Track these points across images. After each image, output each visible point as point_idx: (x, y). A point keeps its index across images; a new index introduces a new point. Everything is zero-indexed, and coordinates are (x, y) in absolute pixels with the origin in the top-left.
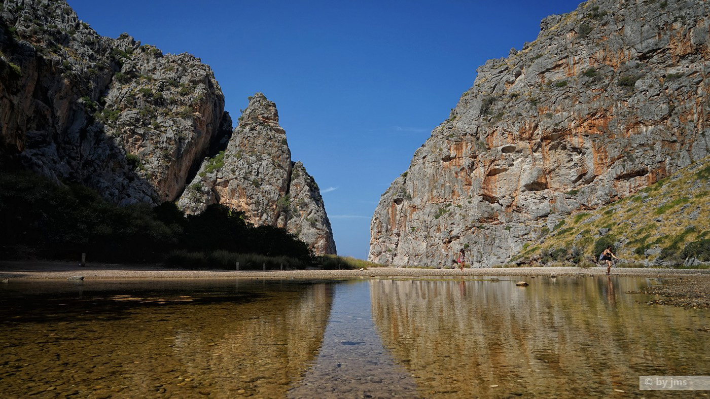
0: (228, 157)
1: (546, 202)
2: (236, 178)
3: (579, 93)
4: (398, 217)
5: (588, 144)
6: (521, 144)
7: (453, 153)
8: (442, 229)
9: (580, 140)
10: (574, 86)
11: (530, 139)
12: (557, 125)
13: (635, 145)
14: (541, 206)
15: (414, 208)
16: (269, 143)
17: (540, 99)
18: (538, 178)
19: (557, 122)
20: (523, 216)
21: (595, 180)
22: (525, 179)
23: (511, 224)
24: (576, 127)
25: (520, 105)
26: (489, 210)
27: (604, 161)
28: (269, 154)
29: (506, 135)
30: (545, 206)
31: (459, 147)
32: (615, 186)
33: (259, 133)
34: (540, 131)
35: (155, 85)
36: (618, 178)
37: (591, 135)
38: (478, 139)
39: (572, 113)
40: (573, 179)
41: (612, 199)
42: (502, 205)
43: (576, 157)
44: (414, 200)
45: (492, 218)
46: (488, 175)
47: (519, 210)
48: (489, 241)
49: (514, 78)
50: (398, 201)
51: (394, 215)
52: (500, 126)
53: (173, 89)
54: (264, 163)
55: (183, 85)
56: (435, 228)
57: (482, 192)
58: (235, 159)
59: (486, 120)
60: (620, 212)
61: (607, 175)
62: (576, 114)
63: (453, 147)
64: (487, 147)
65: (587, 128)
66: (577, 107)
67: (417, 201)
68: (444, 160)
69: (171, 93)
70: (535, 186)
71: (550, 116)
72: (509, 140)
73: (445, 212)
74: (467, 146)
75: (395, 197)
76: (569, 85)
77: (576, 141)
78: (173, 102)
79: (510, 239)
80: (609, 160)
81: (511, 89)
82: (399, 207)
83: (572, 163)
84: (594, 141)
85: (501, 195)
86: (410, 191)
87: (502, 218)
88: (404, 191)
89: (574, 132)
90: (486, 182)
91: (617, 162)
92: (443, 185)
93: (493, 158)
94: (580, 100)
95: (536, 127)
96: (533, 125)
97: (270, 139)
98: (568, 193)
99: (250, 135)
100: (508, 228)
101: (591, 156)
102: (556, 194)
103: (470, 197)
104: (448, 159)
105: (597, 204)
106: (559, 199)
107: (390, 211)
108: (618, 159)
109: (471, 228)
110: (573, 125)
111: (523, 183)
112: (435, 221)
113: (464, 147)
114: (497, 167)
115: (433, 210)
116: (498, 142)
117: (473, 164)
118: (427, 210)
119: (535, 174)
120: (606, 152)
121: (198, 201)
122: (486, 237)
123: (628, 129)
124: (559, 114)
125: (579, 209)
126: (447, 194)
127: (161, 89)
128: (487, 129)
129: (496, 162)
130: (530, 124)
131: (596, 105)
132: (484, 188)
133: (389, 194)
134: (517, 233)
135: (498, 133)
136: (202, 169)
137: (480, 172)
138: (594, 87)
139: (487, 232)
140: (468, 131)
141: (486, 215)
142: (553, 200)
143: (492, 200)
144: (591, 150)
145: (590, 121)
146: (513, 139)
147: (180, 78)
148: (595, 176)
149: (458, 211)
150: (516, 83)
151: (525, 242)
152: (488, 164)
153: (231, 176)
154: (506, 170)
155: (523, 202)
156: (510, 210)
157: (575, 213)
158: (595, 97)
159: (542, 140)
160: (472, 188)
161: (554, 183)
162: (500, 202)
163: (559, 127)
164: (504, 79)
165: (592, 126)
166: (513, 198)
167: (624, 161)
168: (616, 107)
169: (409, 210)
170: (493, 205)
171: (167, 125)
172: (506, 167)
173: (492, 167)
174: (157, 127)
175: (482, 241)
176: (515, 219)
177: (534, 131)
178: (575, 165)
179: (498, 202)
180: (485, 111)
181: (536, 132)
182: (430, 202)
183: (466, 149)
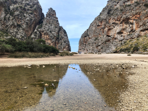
0: (43, 25)
1: (122, 37)
3: (133, 8)
4: (85, 41)
5: (134, 22)
6: (117, 22)
7: (100, 24)
8: (96, 43)
9: (132, 21)
10: (132, 6)
11: (120, 20)
12: (127, 17)
13: (146, 22)
15: (90, 38)
16: (54, 21)
17: (123, 10)
18: (121, 31)
20: (116, 40)
21: (135, 31)
22: (118, 31)
23: (113, 42)
24: (132, 17)
25: (118, 11)
26: (108, 39)
27: (138, 26)
28: (54, 24)
29: (114, 19)
32: (140, 33)
34: (122, 18)
35: (23, 5)
36: (141, 31)
37: (136, 19)
38: (106, 20)
39: (131, 13)
40: (130, 31)
41: (139, 36)
42: (111, 38)
43: (131, 26)
45: (109, 41)
46: (108, 30)
48: (107, 46)
49: (117, 4)
50: (85, 37)
52: (112, 17)
53: (28, 6)
56: (94, 43)
57: (106, 34)
59: (109, 15)
60: (141, 39)
61: (138, 30)
62: (132, 14)
63: (100, 22)
64: (108, 22)
65: (134, 18)
66: (133, 12)
67: (90, 36)
68: (97, 26)
70: (120, 33)
71: (125, 14)
72: (114, 21)
73: (97, 39)
74: (103, 22)
76: (131, 6)
79: (113, 46)
81: (116, 7)
84: (136, 21)
85: (111, 35)
86: (89, 34)
87: (111, 41)
88: (87, 34)
91: (141, 27)
92: (97, 32)
93: (110, 25)
94: (134, 10)
98: (128, 35)
101: (135, 25)
103: (104, 35)
105: (135, 38)
106: (126, 36)
107: (84, 39)
108: (142, 26)
109: (103, 43)
112: (95, 41)
115: (94, 39)
116: (112, 21)
117: (105, 27)
119: (120, 30)
120: (139, 24)
123: (145, 18)
124: (128, 14)
125: (130, 39)
126: (98, 35)
128: (109, 18)
130: (120, 17)
131: (137, 11)
132: (107, 33)
133: (84, 35)
134: (115, 44)
135: (111, 19)
136: (37, 28)
137: (106, 29)
138: (137, 6)
139: (107, 44)
140: (104, 18)
142: (124, 36)
143: (109, 36)
145: (135, 16)
147: (30, 3)
149: (100, 39)
151: (116, 47)
152: (108, 27)
153: (44, 30)
154: (113, 29)
155: (117, 37)
156: (113, 39)
158: (138, 9)
159: (123, 21)
160: (104, 33)
161: (125, 32)
164: (114, 4)
166: (114, 36)
167: (143, 26)
168: (143, 12)
169: (88, 39)
171: (27, 16)
173: (110, 28)
174: (24, 16)
178: (131, 28)
180: (108, 13)
182: (93, 37)
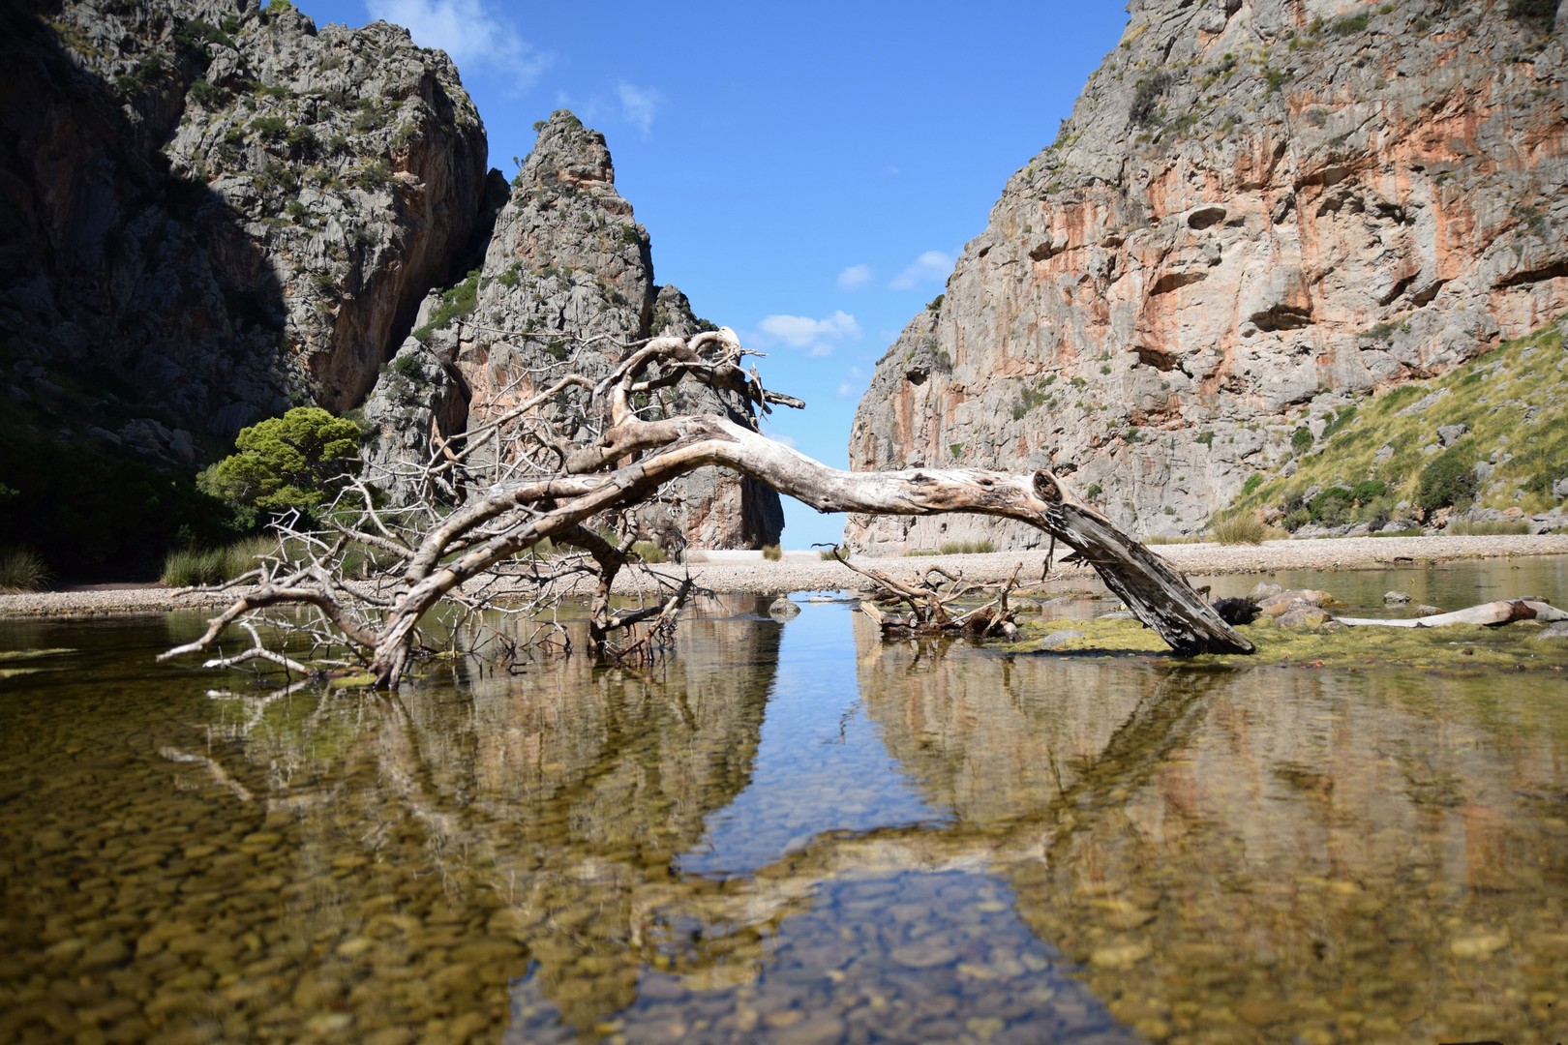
0: (487, 281)
1: (1308, 361)
2: (505, 339)
3: (1398, 47)
4: (918, 420)
5: (1422, 191)
6: (1241, 203)
7: (1058, 238)
8: (1032, 447)
9: (1402, 183)
10: (1386, 29)
11: (1264, 185)
12: (1338, 141)
13: (1550, 189)
14: (1295, 373)
15: (959, 392)
16: (589, 240)
17: (1291, 71)
18: (1286, 295)
19: (1336, 133)
20: (1245, 403)
21: (1440, 295)
22: (1257, 300)
23: (1215, 426)
24: (1390, 146)
25: (1239, 91)
26: (1156, 389)
27: (1466, 239)
28: (591, 271)
29: (1200, 179)
30: (1307, 373)
31: (1074, 219)
32: (1494, 309)
33: (563, 216)
34: (1290, 161)
35: (294, 108)
36: (1502, 285)
37: (1432, 165)
38: (1125, 193)
39: (1378, 107)
40: (1383, 293)
41: (1484, 346)
42: (1190, 376)
43: (1389, 231)
44: (957, 371)
45: (1162, 410)
46: (1153, 293)
47: (1235, 386)
48: (1156, 472)
49: (1222, 18)
50: (916, 377)
51: (909, 416)
52: (1186, 153)
53: (339, 115)
54: (578, 292)
55: (366, 105)
56: (1013, 444)
57: (1136, 341)
58: (503, 288)
59: (1146, 138)
60: (1501, 377)
61: (1470, 276)
62: (1390, 109)
63: (1059, 218)
64: (1148, 214)
65: (1419, 147)
66: (1394, 86)
67: (965, 375)
68: (1037, 256)
69: (335, 127)
70: (1276, 318)
71: (1318, 119)
72: (1209, 192)
73: (1040, 399)
74: (1095, 215)
75: (909, 368)
76: (1370, 27)
77: (1388, 187)
78: (341, 148)
79: (1211, 468)
80: (1478, 235)
81: (1214, 52)
82: (920, 391)
83: (1378, 250)
84: (1438, 183)
85: (1189, 347)
86: (947, 345)
87: (1190, 411)
88: (933, 346)
89: (1383, 160)
90: (1149, 311)
91: (1500, 241)
92: (1033, 327)
93: (1164, 245)
94: (1402, 66)
95: (1281, 150)
96: (1273, 146)
97: (591, 229)
98: (1366, 334)
99: (540, 221)
100: (1207, 439)
101: (1429, 227)
102: (1335, 337)
103: (1106, 356)
104: (1044, 252)
105: (1444, 362)
106: (1342, 353)
107: (898, 406)
108: (1503, 231)
109: (1107, 440)
110: (1381, 139)
111: (1247, 310)
112: (1014, 427)
113: (1088, 216)
114: (1177, 270)
115: (1008, 397)
116: (1180, 198)
117: (1112, 262)
118: (993, 397)
119: (1279, 284)
120: (1470, 213)
121: (411, 401)
122: (1147, 465)
123: (1532, 145)
124: (1343, 111)
125: (1395, 378)
126: (1045, 350)
127: (311, 116)
128: (1148, 166)
129: (1174, 257)
130: (1264, 145)
131: (1444, 78)
132: (1142, 330)
133: (894, 359)
134: (1230, 450)
135: (1177, 175)
136: (423, 319)
137: (1132, 285)
138: (1439, 28)
139: (1151, 450)
140: (1097, 172)
141: (1148, 404)
142: (1326, 357)
143: (1160, 360)
144: (1430, 209)
145: (1427, 127)
146: (1221, 190)
147: (358, 85)
148: (1439, 284)
149: (1073, 396)
150: (1228, 31)
151: (1250, 473)
152: (1151, 262)
153: (493, 332)
154: (1201, 276)
155: (1248, 365)
156: (1212, 387)
157: (1384, 390)
158: (1442, 57)
159: (1297, 189)
160: (1110, 330)
161: (1329, 307)
162: (1187, 366)
163: (1343, 150)
164: (1196, 22)
165: (1431, 142)
166: (1219, 352)
167: (1519, 235)
168: (1501, 81)
169: (947, 398)
170: (1165, 376)
171: (325, 209)
172: (1203, 268)
173: (1164, 270)
174: (301, 216)
175: (1137, 475)
176: (1225, 411)
177: (1274, 165)
178: (1388, 254)
179: (1180, 367)
180: (1142, 114)
181: (1281, 166)
182: (1000, 375)
183: (1095, 225)
